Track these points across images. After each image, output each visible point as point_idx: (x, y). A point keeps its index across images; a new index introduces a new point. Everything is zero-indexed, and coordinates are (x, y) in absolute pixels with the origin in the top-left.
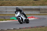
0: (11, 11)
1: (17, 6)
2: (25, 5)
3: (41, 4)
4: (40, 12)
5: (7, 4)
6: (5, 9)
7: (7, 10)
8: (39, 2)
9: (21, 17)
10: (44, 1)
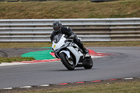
0: (25, 34)
1: (42, 18)
2: (67, 15)
3: (115, 11)
4: (112, 36)
5: (11, 13)
6: (6, 26)
7: (11, 30)
8: (107, 6)
9: (69, 50)
10: (124, 3)
